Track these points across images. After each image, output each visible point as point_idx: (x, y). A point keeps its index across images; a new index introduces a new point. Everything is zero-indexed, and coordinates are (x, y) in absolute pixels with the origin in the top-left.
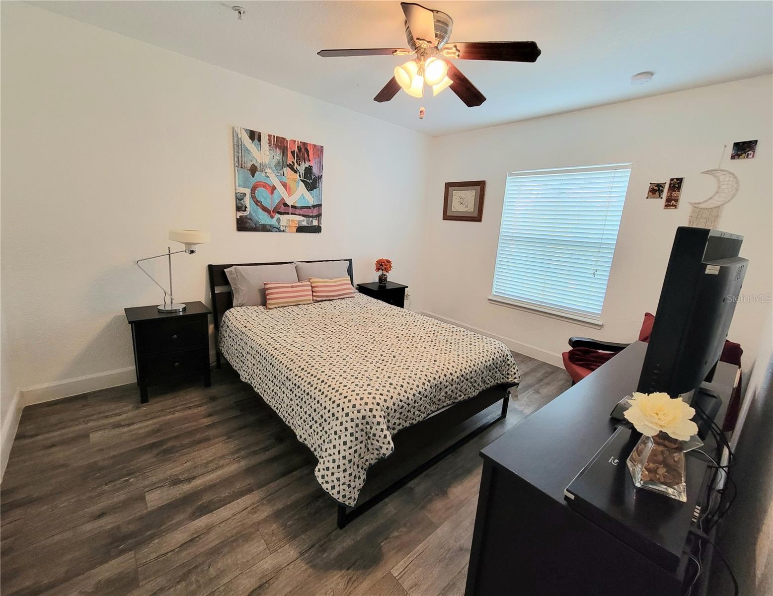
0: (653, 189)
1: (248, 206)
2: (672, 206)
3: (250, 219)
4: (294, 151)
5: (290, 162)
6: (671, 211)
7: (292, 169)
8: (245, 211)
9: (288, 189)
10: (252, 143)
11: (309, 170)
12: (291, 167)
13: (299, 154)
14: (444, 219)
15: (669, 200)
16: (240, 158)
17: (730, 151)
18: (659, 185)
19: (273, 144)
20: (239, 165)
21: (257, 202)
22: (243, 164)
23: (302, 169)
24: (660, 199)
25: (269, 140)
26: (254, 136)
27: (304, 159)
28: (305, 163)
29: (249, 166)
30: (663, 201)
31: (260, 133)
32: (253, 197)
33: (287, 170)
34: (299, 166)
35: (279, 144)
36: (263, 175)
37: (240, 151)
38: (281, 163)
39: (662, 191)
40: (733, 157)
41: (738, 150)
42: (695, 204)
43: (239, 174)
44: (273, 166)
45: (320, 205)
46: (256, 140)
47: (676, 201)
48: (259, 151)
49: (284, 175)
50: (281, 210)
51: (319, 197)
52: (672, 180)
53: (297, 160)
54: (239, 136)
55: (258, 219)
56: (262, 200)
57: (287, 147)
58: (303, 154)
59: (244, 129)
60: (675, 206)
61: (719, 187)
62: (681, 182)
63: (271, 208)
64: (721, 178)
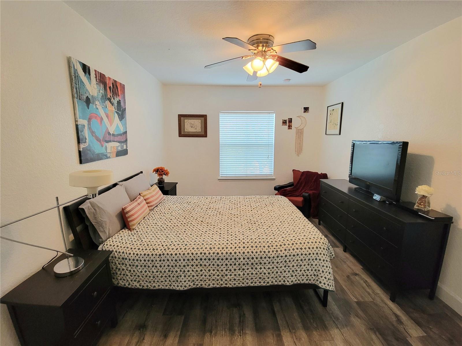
0: (284, 122)
1: (87, 137)
2: (290, 128)
3: (90, 150)
4: (111, 87)
5: (109, 96)
6: (290, 130)
7: (110, 102)
8: (85, 142)
9: (109, 118)
10: (85, 75)
11: (119, 102)
12: (109, 100)
13: (113, 89)
14: (179, 137)
15: (289, 126)
16: (78, 89)
17: (303, 110)
18: (285, 121)
19: (99, 79)
20: (78, 97)
21: (93, 133)
22: (81, 96)
23: (115, 102)
24: (286, 126)
25: (95, 75)
26: (86, 69)
27: (116, 94)
28: (117, 97)
29: (85, 97)
30: (287, 127)
31: (89, 67)
32: (90, 128)
33: (108, 102)
34: (114, 100)
35: (102, 80)
36: (95, 107)
37: (77, 83)
38: (104, 96)
39: (286, 123)
40: (304, 112)
41: (305, 110)
42: (297, 127)
43: (78, 105)
44: (100, 99)
45: (125, 133)
46: (87, 74)
47: (291, 126)
48: (90, 84)
49: (106, 108)
50: (107, 139)
51: (125, 125)
52: (289, 119)
53: (112, 95)
54: (76, 68)
55: (94, 149)
56: (96, 131)
57: (106, 83)
58: (115, 90)
59: (78, 61)
60: (291, 128)
61: (302, 122)
62: (291, 120)
63: (101, 138)
64: (302, 119)
